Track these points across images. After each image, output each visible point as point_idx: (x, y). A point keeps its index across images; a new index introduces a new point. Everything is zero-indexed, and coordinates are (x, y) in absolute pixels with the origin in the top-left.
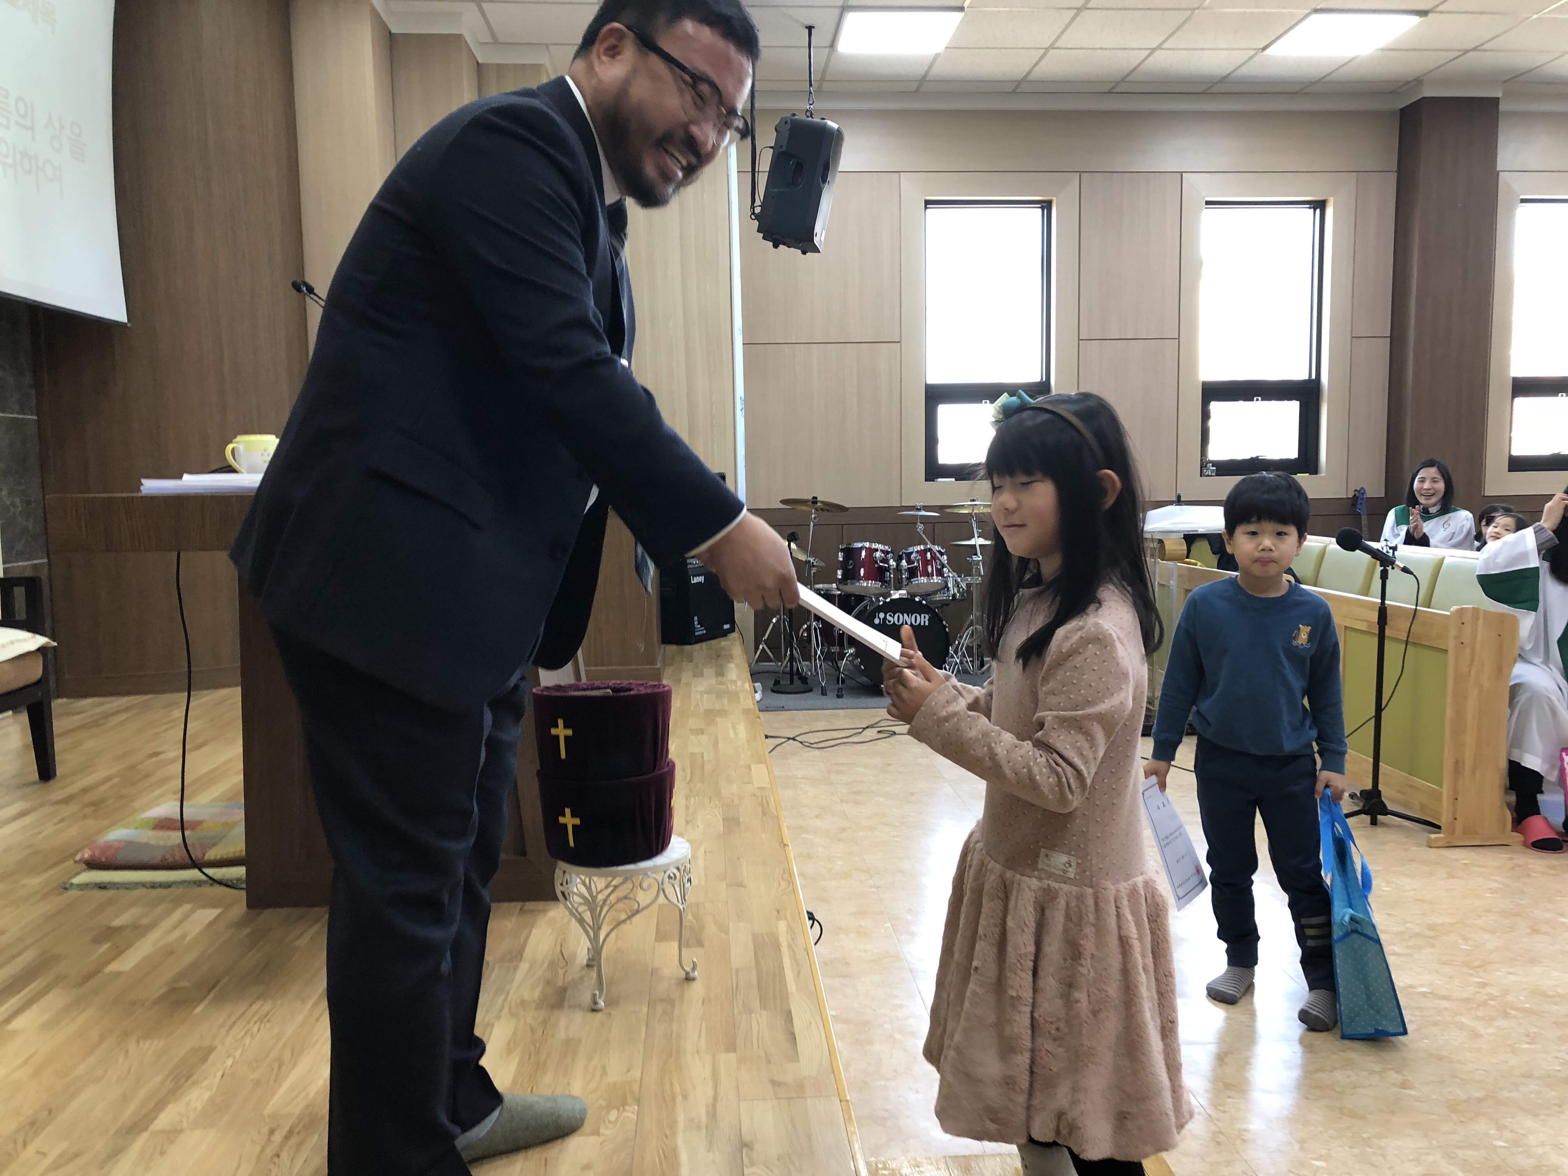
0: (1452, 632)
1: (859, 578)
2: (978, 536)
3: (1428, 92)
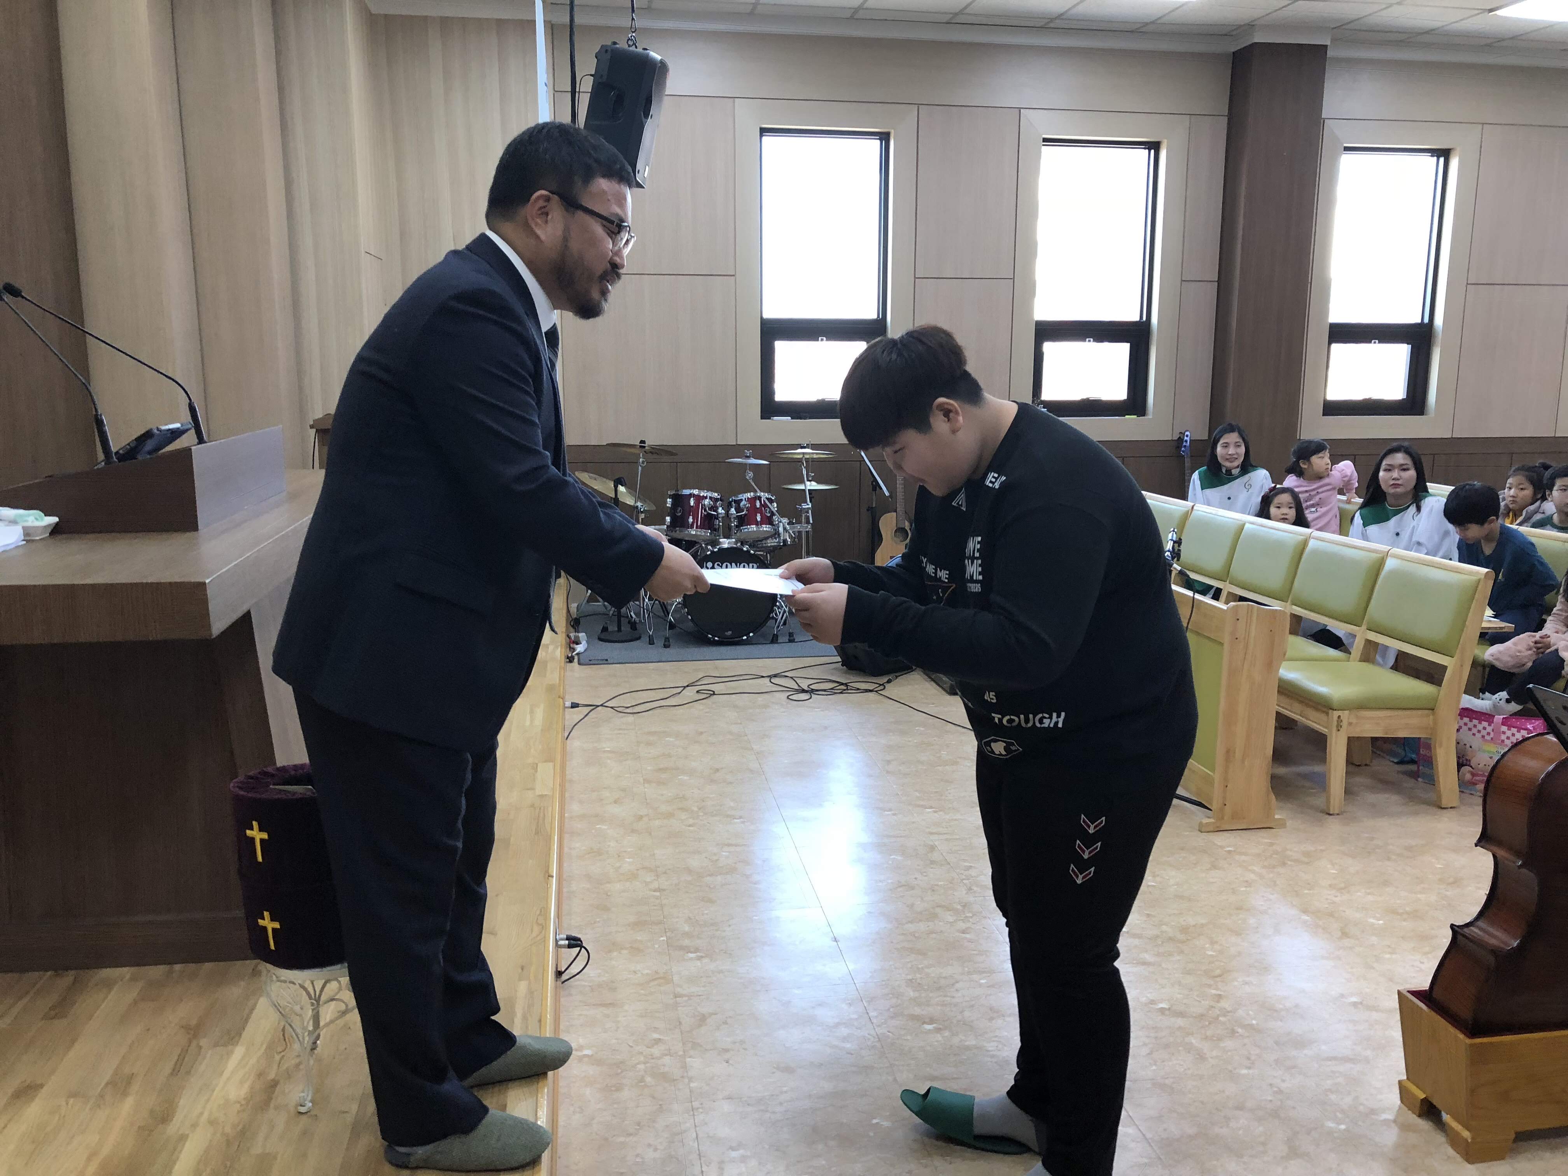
0: (1228, 626)
1: (689, 526)
2: (808, 480)
3: (1259, 38)
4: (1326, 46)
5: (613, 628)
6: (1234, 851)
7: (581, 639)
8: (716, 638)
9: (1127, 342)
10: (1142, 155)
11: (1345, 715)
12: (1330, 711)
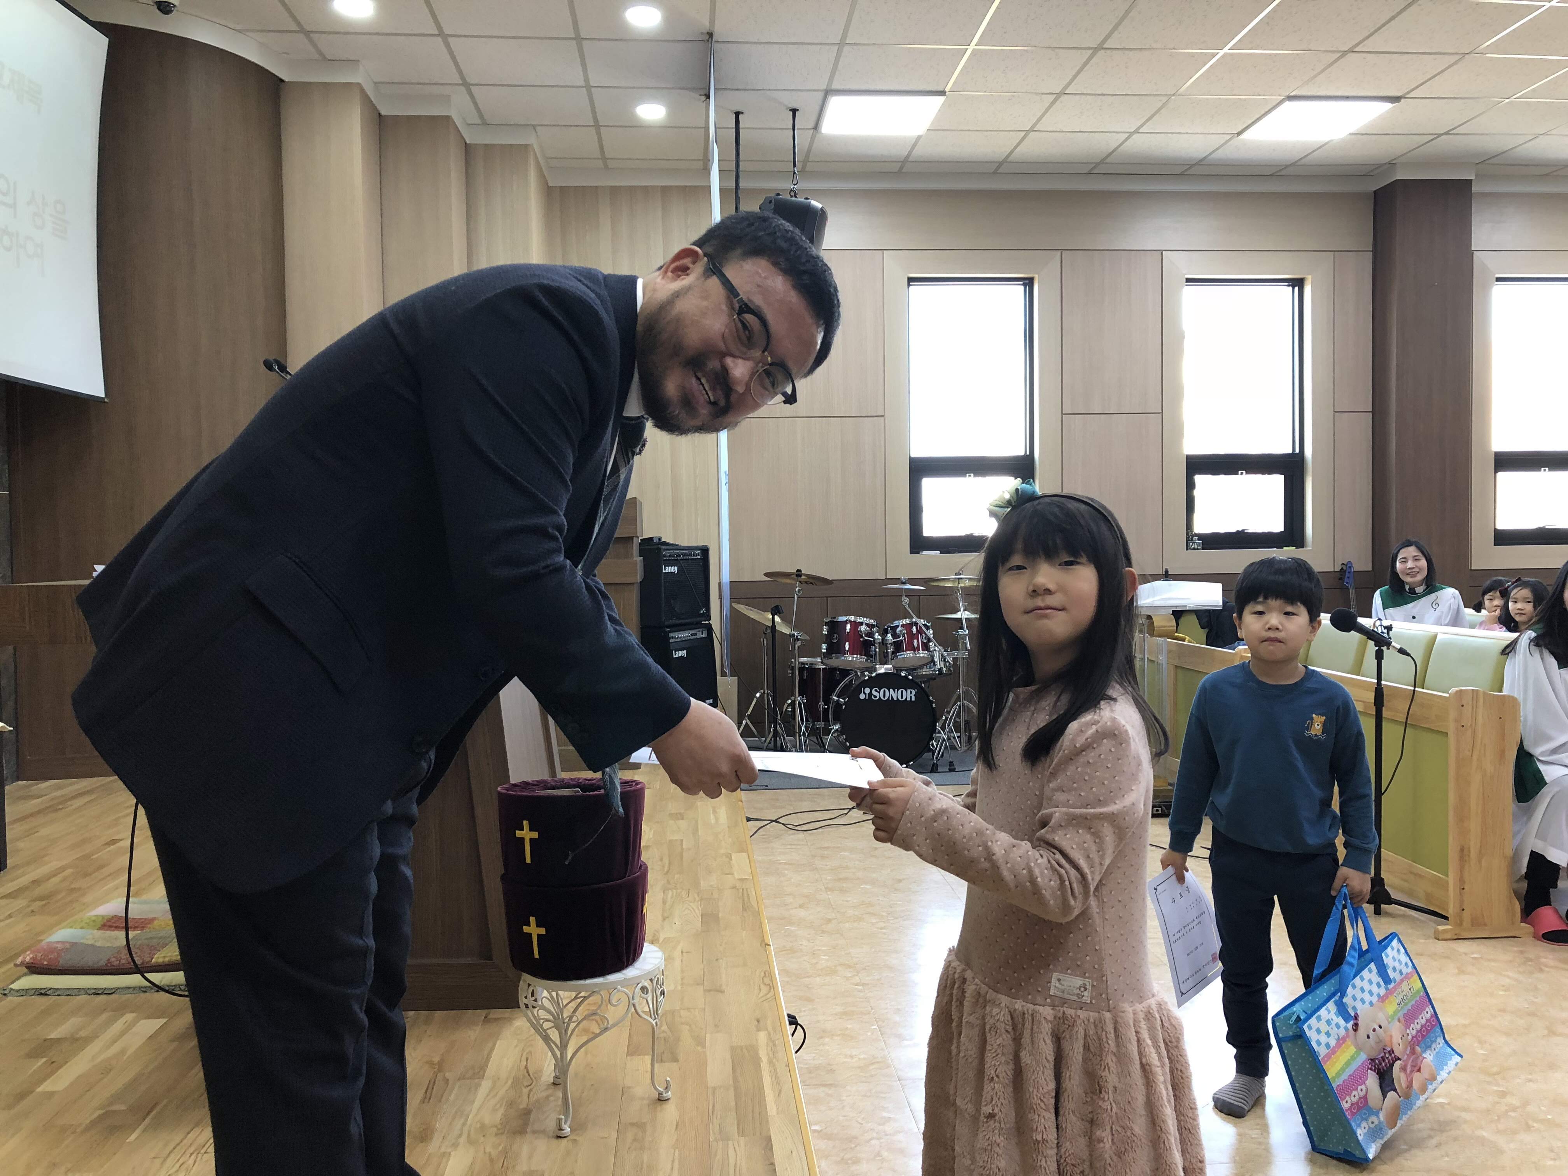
0: (1452, 715)
1: (845, 652)
2: (964, 610)
3: (1401, 175)
4: (1469, 182)
6: (1481, 958)
9: (1281, 474)
10: (1286, 292)
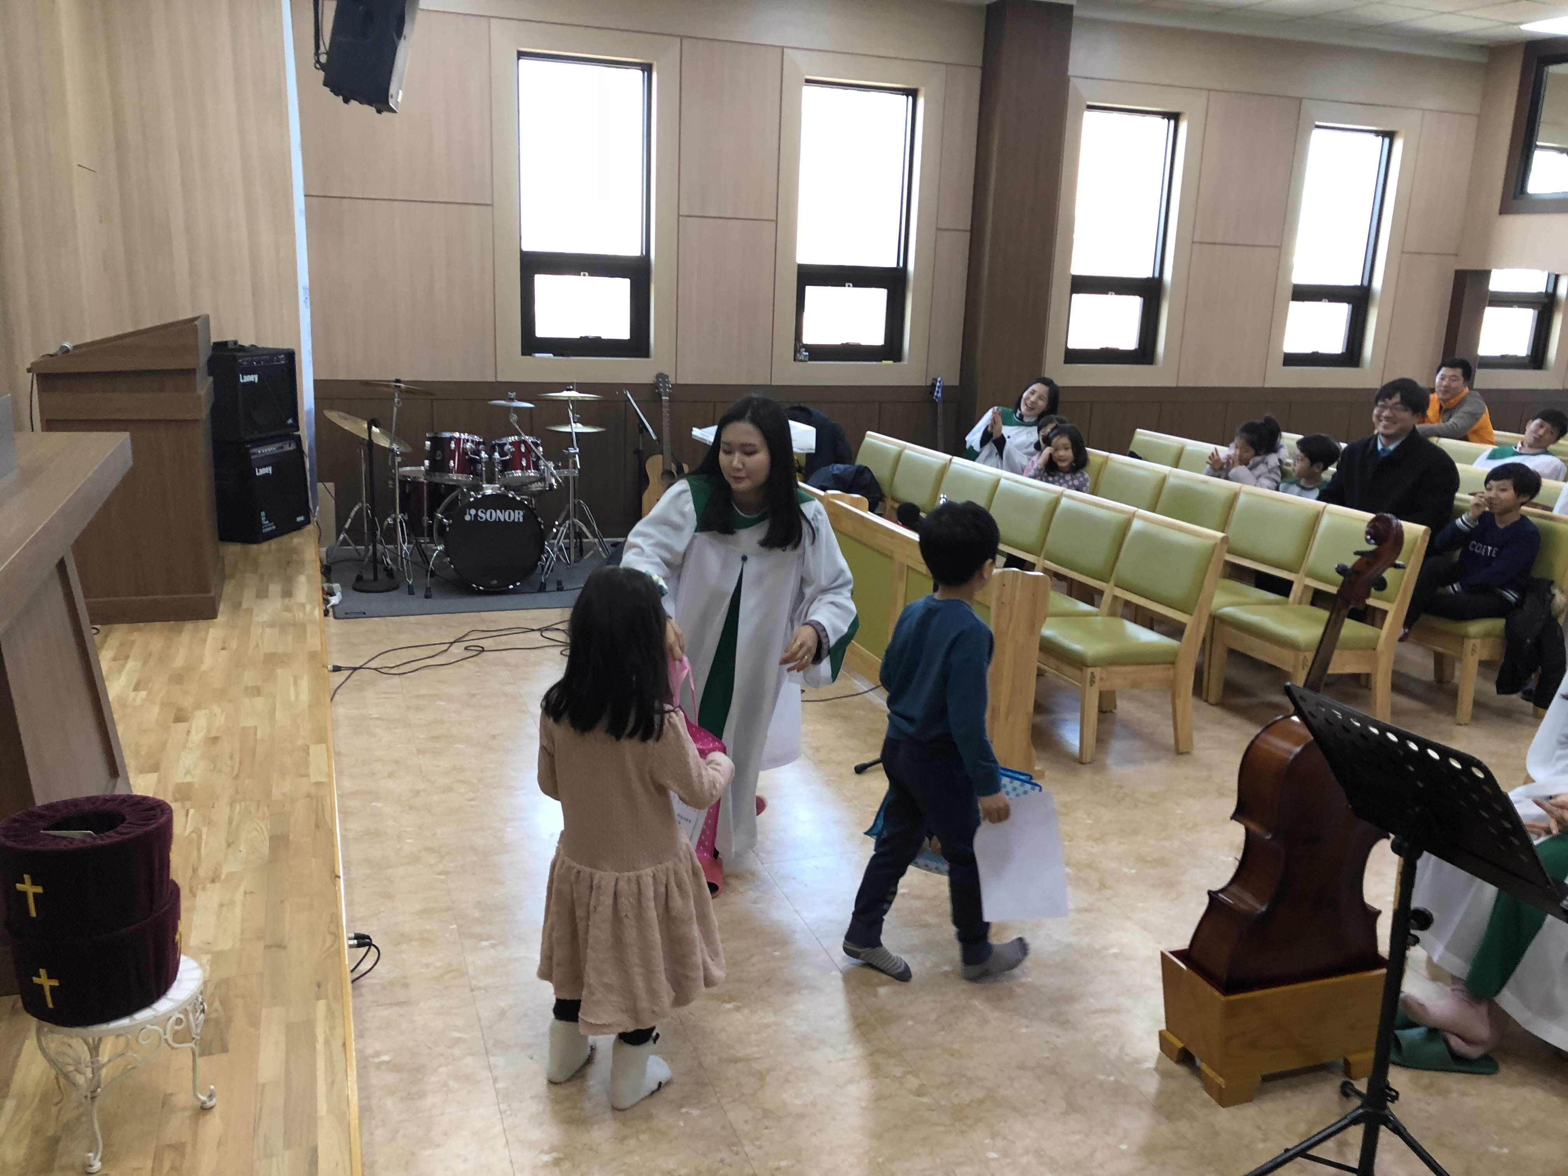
0: (995, 593)
1: (450, 471)
2: (575, 422)
4: (1072, 6)
5: (368, 576)
7: (335, 591)
8: (481, 588)
9: (885, 288)
10: (901, 101)
11: (1098, 671)
12: (1084, 668)
